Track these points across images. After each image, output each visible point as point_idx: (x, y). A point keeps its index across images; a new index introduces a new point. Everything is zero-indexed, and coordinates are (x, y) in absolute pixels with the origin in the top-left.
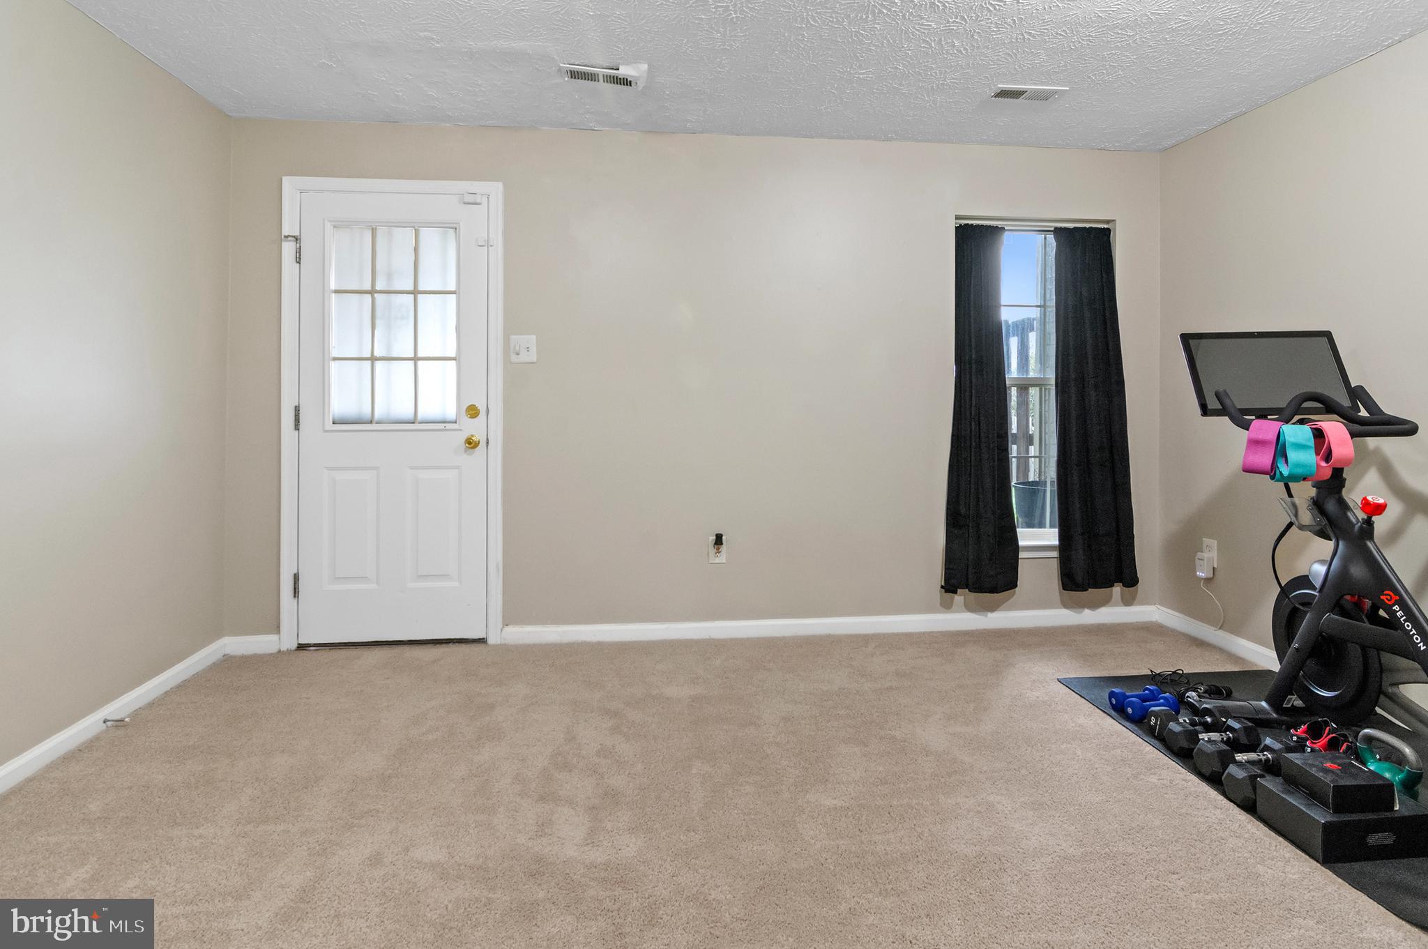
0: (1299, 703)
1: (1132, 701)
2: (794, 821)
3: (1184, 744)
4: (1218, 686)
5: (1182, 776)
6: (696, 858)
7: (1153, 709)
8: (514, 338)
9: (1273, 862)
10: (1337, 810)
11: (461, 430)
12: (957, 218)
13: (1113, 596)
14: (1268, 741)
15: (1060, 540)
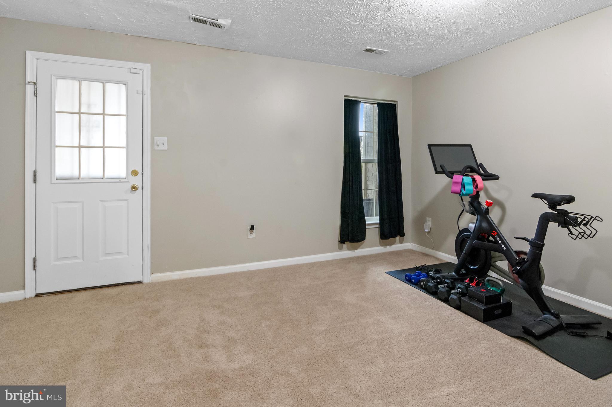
0: (464, 272)
1: (414, 277)
2: (311, 338)
3: (434, 290)
4: (438, 268)
5: (435, 301)
6: (278, 359)
7: (422, 279)
8: (156, 138)
9: (470, 325)
10: (486, 304)
11: (129, 182)
12: (345, 96)
13: (397, 241)
14: (459, 285)
15: (380, 221)
